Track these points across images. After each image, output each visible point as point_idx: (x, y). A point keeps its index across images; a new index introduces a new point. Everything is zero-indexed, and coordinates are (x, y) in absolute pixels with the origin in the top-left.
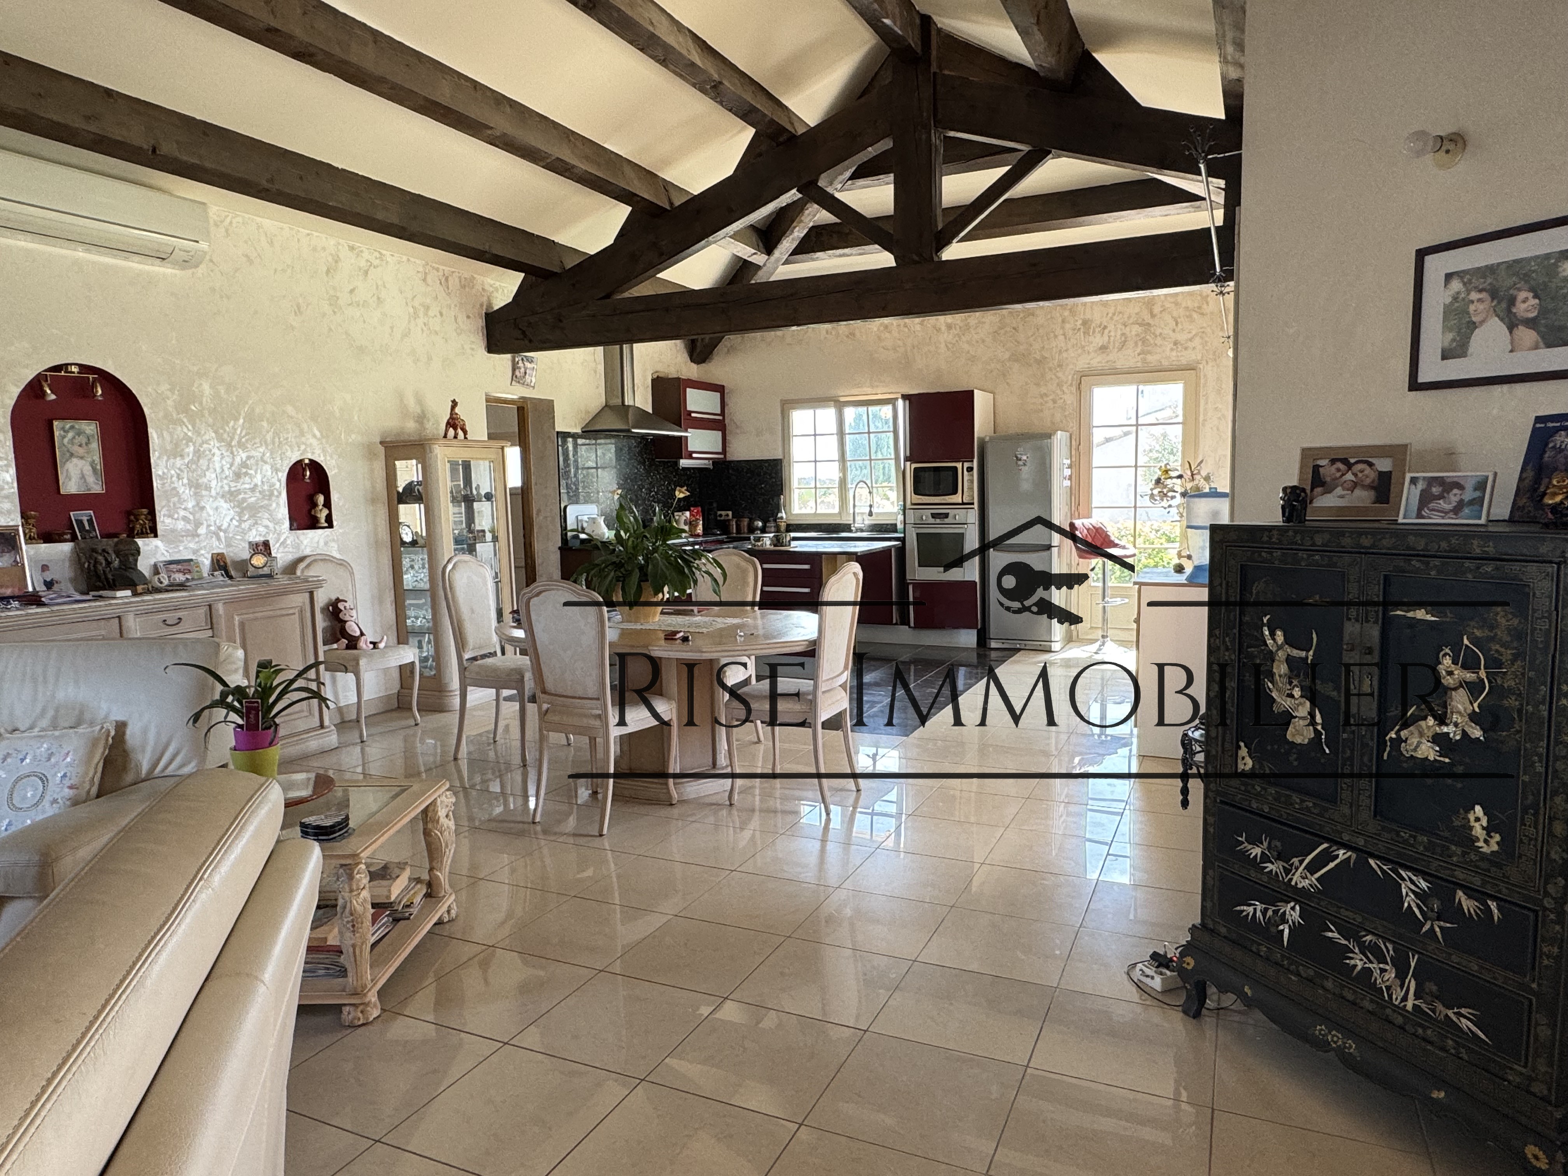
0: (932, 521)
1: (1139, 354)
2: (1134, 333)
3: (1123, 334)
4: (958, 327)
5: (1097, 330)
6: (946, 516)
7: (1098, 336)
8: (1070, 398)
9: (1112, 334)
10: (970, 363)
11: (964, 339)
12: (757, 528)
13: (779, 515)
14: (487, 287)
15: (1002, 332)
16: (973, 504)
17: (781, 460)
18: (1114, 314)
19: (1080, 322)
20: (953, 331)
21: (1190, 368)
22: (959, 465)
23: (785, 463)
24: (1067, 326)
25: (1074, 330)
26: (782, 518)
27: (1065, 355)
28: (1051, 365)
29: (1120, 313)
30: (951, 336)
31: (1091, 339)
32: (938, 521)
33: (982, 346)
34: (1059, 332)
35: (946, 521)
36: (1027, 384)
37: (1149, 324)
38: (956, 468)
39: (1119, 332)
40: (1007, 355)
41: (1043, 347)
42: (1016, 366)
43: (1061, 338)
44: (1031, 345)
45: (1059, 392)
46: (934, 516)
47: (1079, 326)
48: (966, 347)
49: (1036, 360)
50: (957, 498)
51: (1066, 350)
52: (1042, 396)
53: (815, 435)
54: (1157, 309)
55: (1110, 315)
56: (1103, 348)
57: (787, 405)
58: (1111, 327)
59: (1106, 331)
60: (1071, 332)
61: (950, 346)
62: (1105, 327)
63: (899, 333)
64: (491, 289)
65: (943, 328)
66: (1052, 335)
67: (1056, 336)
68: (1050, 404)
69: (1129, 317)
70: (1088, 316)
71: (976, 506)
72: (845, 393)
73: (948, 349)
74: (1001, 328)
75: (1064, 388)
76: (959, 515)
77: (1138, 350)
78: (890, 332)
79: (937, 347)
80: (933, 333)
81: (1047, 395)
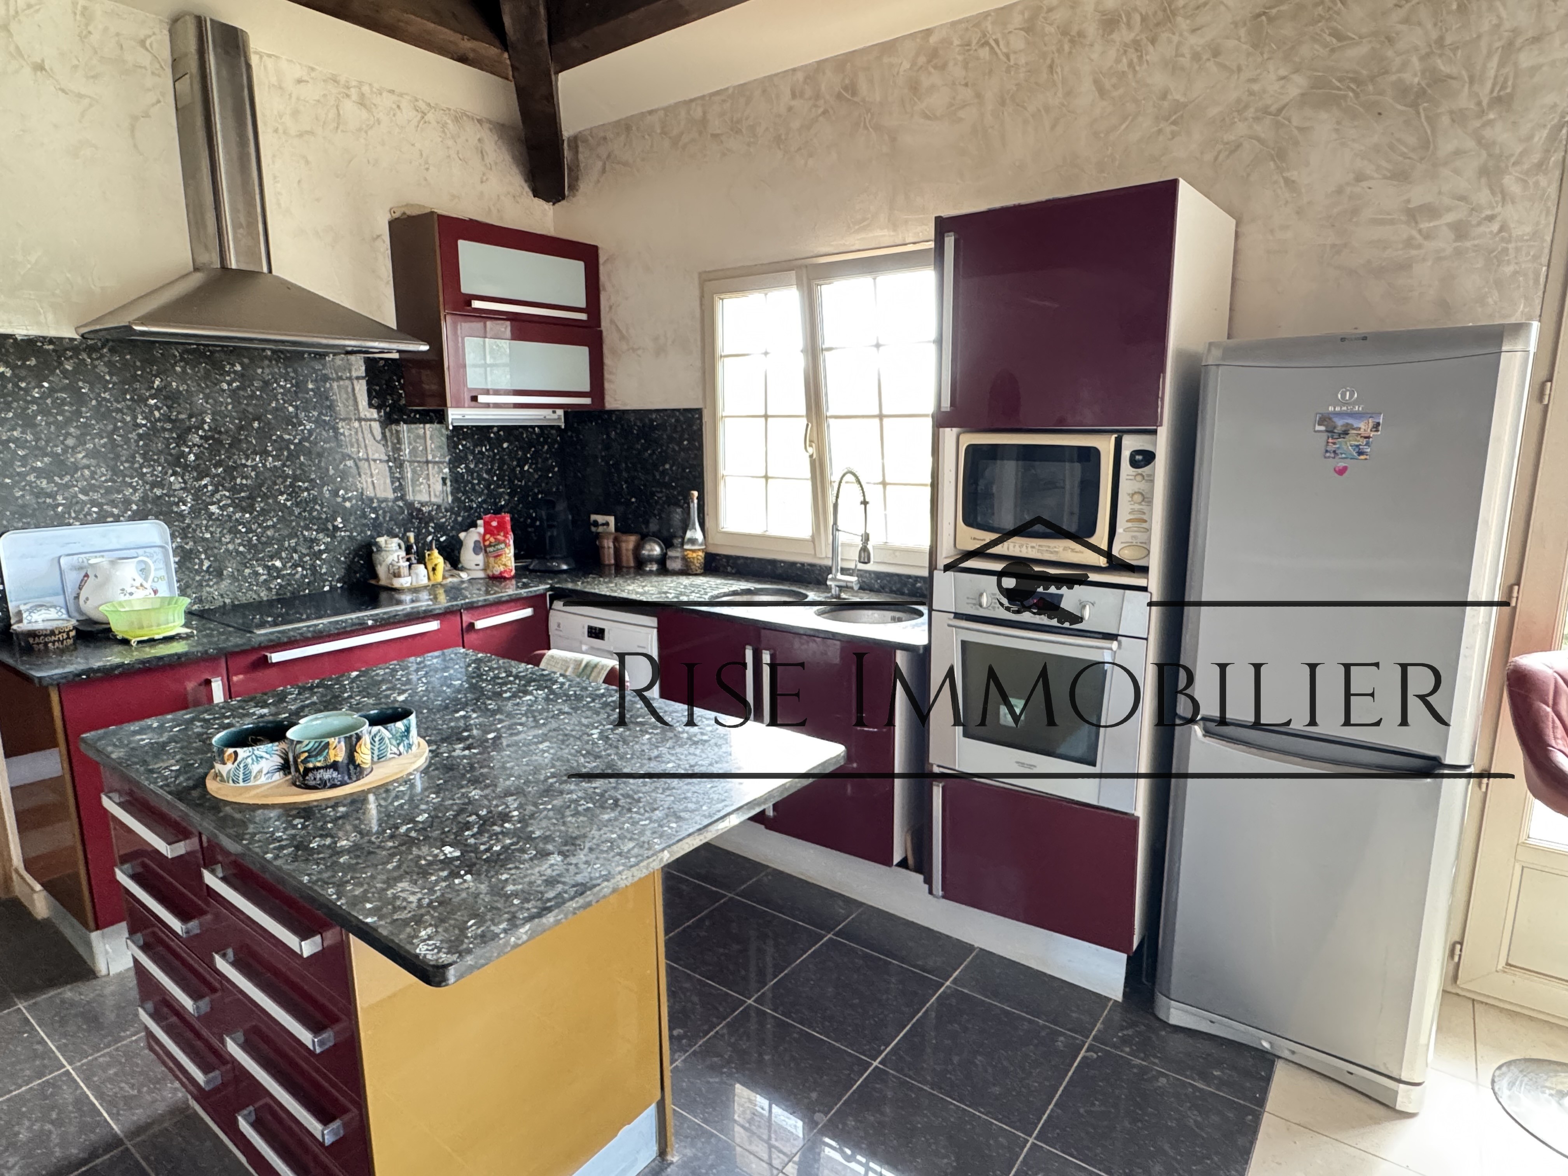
4: (1137, 18)
10: (1168, 129)
11: (1153, 55)
12: (651, 560)
13: (689, 534)
16: (1143, 570)
17: (700, 410)
20: (1124, 35)
22: (1105, 445)
23: (706, 418)
26: (694, 541)
27: (1526, 59)
28: (1464, 101)
30: (1112, 53)
33: (1211, 66)
36: (1360, 178)
38: (1090, 456)
40: (1298, 84)
41: (1440, 41)
42: (1327, 120)
44: (1390, 40)
45: (1483, 196)
48: (1159, 79)
49: (1403, 91)
51: (1536, 40)
52: (1413, 215)
57: (712, 286)
61: (1107, 84)
63: (966, 67)
65: (1092, 30)
68: (1445, 242)
71: (1154, 580)
73: (1102, 92)
75: (1510, 182)
76: (1095, 604)
78: (943, 67)
79: (1069, 94)
80: (1060, 50)
81: (1431, 211)
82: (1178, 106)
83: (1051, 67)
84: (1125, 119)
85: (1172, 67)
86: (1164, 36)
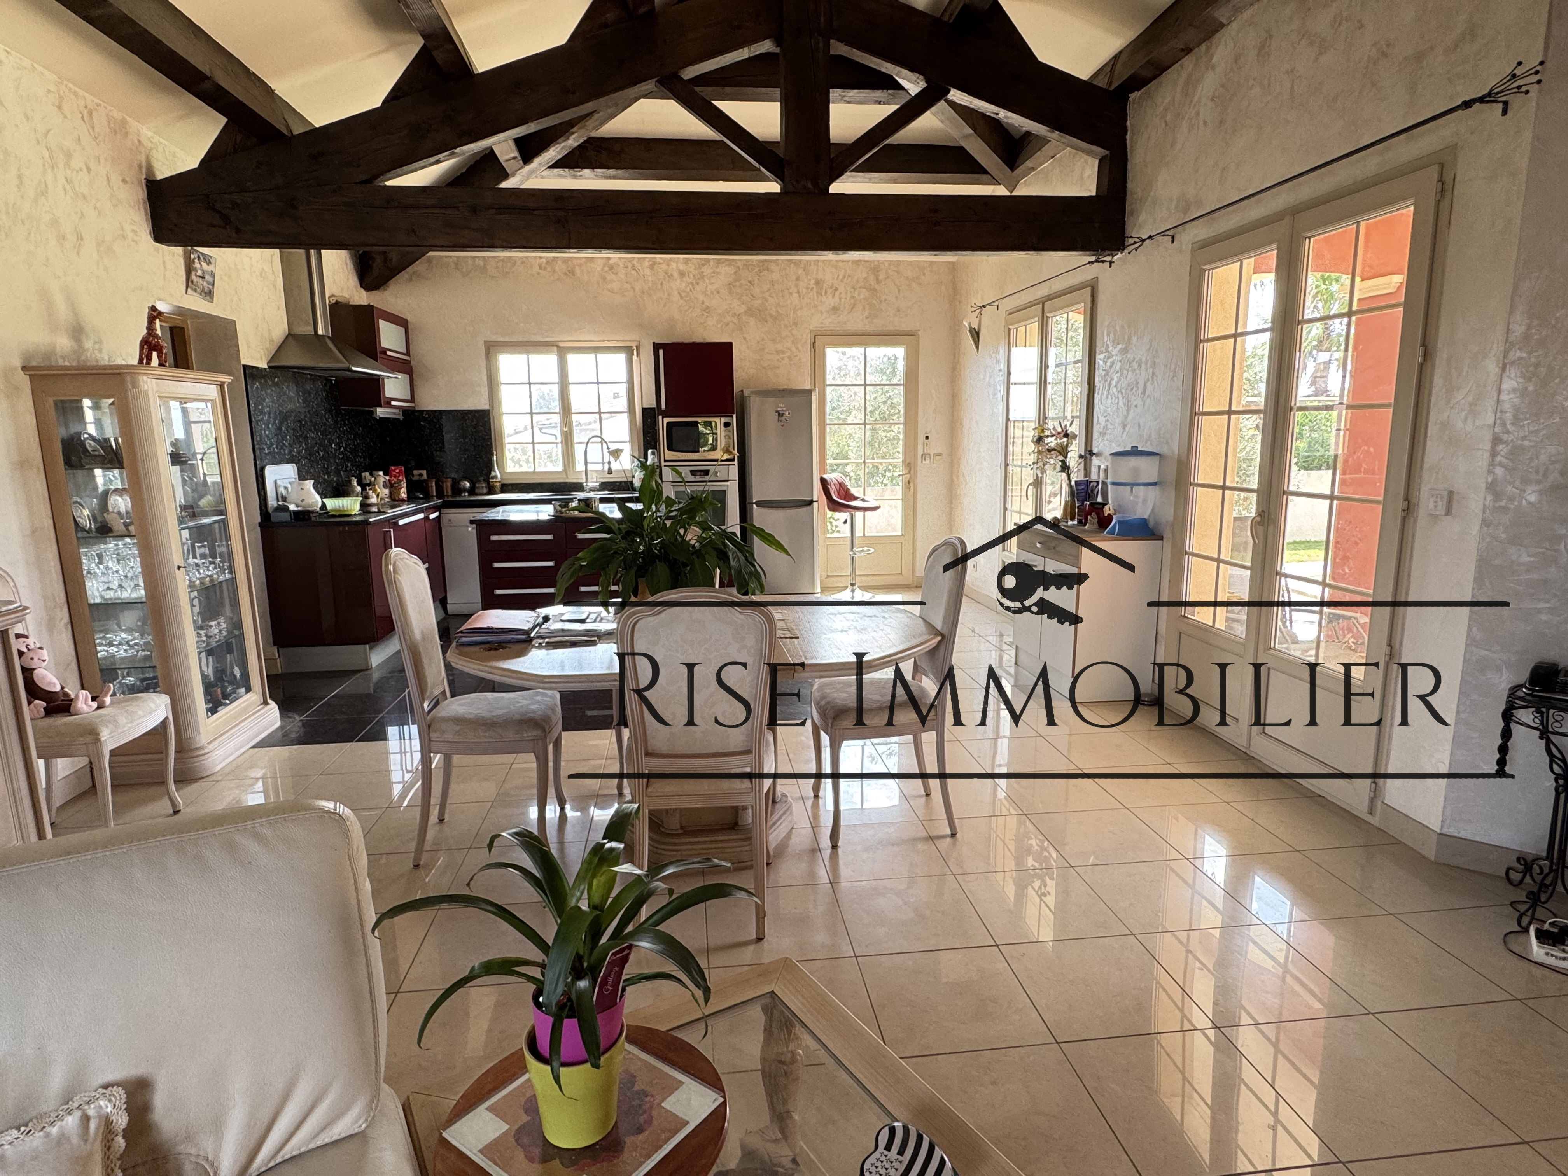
0: (692, 478)
1: (867, 318)
2: (862, 297)
3: (853, 297)
4: (691, 275)
5: (829, 291)
6: (707, 473)
7: (830, 297)
8: (806, 357)
9: (843, 295)
10: (706, 314)
11: (697, 288)
12: (465, 490)
13: (493, 474)
14: (144, 140)
15: (737, 284)
16: (733, 460)
17: (489, 410)
18: (844, 277)
19: (813, 282)
20: (686, 279)
21: (911, 334)
22: (719, 422)
23: (494, 414)
24: (801, 284)
25: (807, 288)
26: (495, 477)
27: (799, 313)
29: (849, 276)
30: (684, 285)
31: (823, 299)
32: (698, 478)
33: (717, 296)
34: (793, 289)
35: (707, 478)
36: (763, 340)
37: (875, 290)
39: (849, 295)
40: (743, 309)
42: (752, 321)
43: (795, 295)
44: (766, 300)
45: (794, 349)
46: (693, 473)
47: (812, 286)
48: (701, 297)
49: (771, 316)
50: (716, 455)
51: (801, 309)
52: (778, 352)
53: (530, 384)
54: (882, 276)
55: (841, 277)
56: (835, 309)
57: (491, 349)
58: (841, 289)
59: (837, 293)
60: (805, 291)
61: (683, 294)
62: (836, 289)
63: (626, 275)
64: (150, 145)
65: (676, 274)
66: (787, 291)
67: (791, 294)
68: (786, 361)
69: (858, 281)
70: (820, 276)
71: (736, 462)
72: (565, 339)
73: (682, 297)
74: (736, 280)
75: (800, 346)
76: (722, 472)
77: (866, 313)
78: (617, 274)
79: (669, 295)
80: (665, 279)
81: (783, 352)
82: (708, 307)
83: (662, 284)
84: (690, 307)
85: (705, 293)
86: (701, 283)
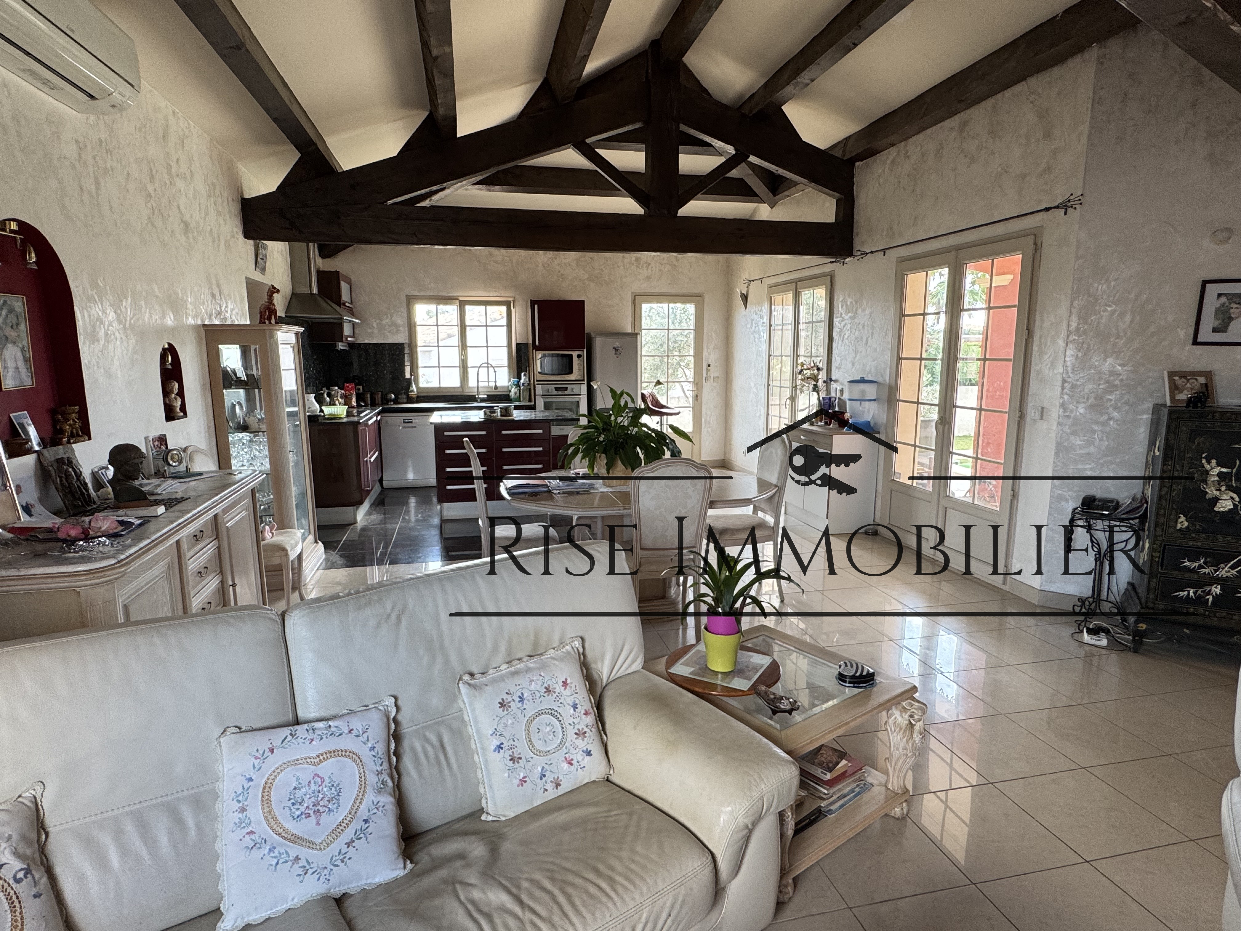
0: (555, 393)
1: (670, 284)
2: (666, 270)
3: (660, 270)
5: (645, 265)
6: (566, 389)
7: (645, 269)
8: (628, 310)
9: (654, 268)
12: (391, 400)
13: (411, 389)
14: (239, 172)
16: (583, 380)
17: (407, 344)
19: (634, 259)
21: (700, 296)
22: (575, 354)
23: (411, 347)
24: (626, 261)
25: (630, 263)
26: (413, 391)
27: (624, 280)
28: (615, 286)
31: (641, 271)
32: (560, 393)
34: (621, 264)
35: (566, 393)
37: (675, 265)
38: (571, 355)
39: (658, 268)
40: (586, 276)
41: (610, 273)
42: (592, 285)
43: (622, 268)
44: (602, 271)
45: (620, 305)
47: (633, 262)
48: (558, 268)
49: (606, 281)
50: (572, 377)
51: (625, 277)
53: (437, 325)
56: (649, 278)
57: (410, 300)
58: (653, 265)
59: (650, 267)
60: (628, 265)
61: (546, 266)
62: (649, 264)
66: (616, 266)
67: (618, 267)
68: (616, 313)
69: (663, 259)
71: (586, 382)
72: (464, 295)
73: (544, 268)
75: (624, 303)
76: (576, 388)
77: (669, 281)
79: (536, 266)
81: (612, 306)
82: (562, 275)
84: (550, 274)
